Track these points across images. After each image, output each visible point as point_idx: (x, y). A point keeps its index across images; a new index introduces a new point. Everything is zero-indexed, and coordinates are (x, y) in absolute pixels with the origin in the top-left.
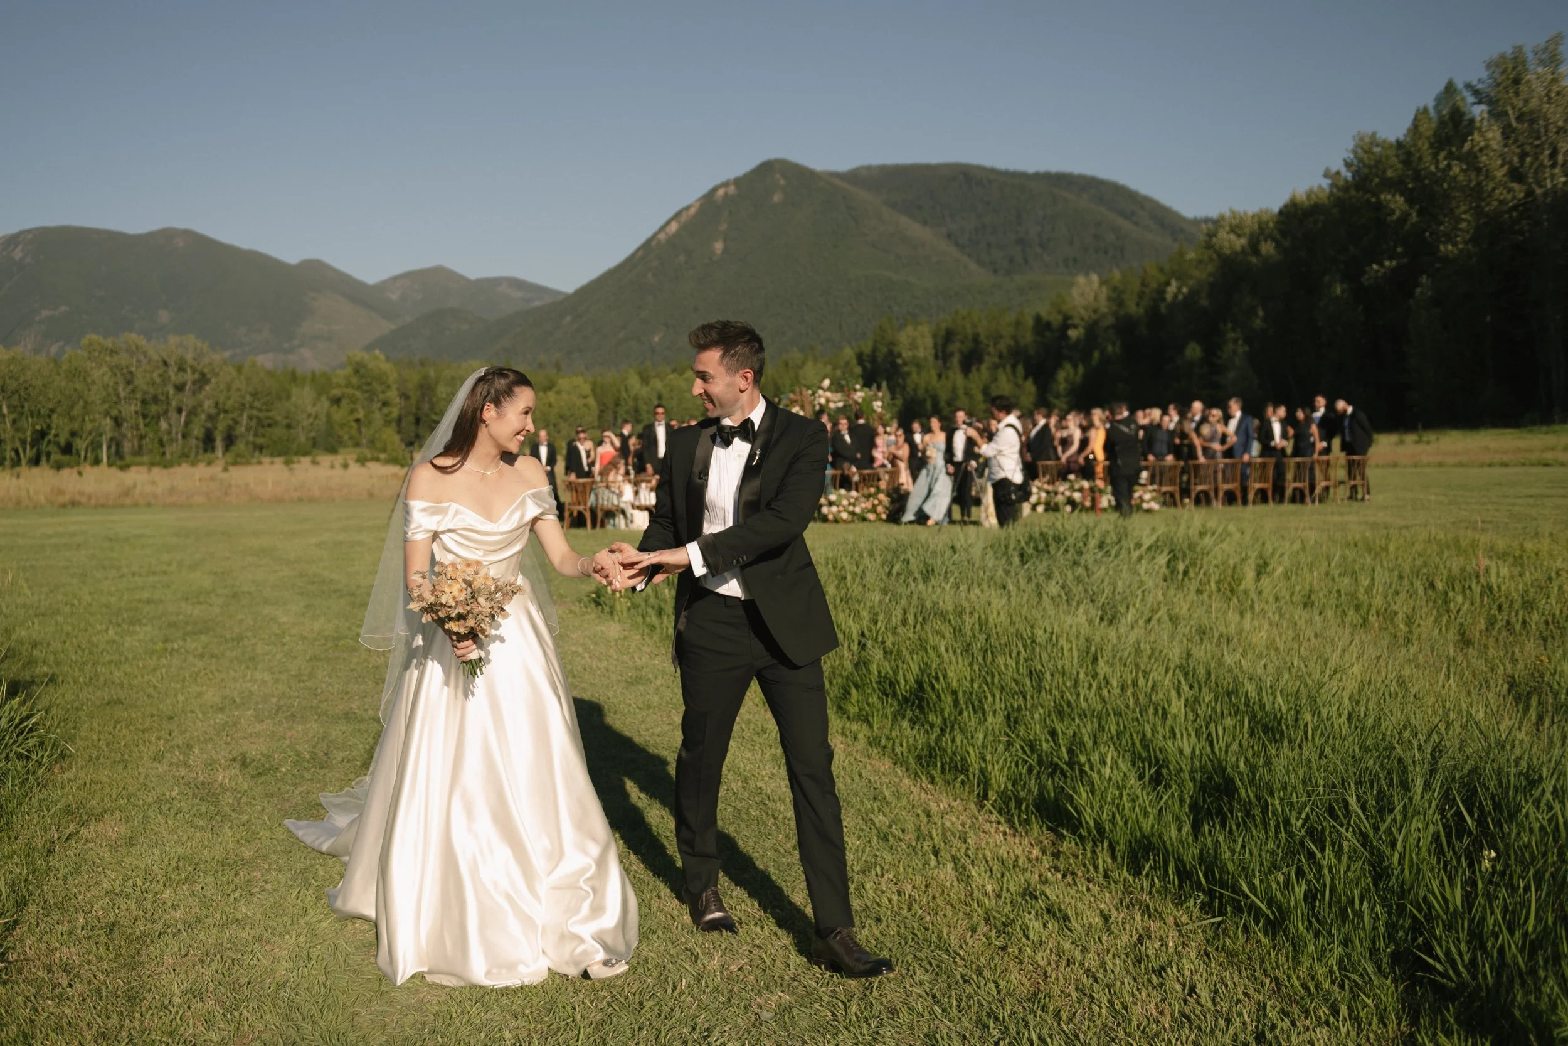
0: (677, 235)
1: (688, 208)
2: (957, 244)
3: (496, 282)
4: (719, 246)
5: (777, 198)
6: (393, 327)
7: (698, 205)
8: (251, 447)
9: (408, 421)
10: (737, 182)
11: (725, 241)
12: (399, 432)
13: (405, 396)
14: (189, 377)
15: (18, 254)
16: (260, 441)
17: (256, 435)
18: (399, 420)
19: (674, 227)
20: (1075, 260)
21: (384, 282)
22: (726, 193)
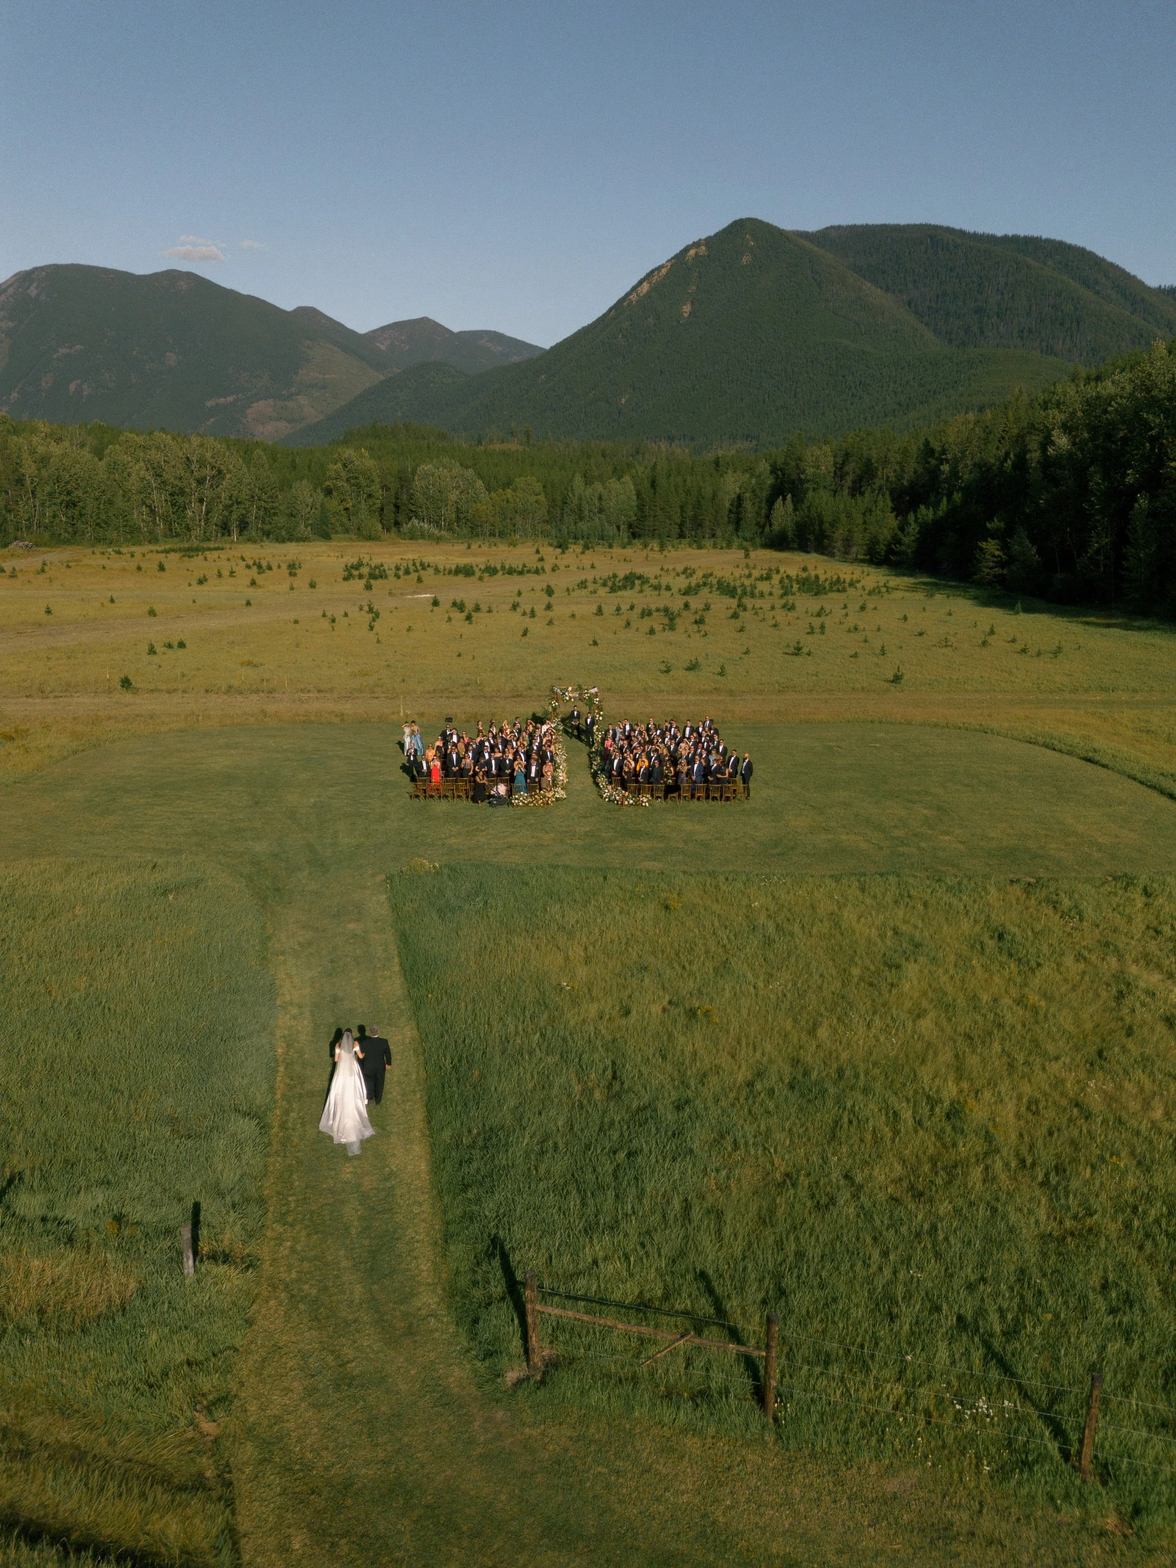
0: (648, 295)
1: (659, 269)
2: (916, 312)
3: (478, 336)
4: (687, 309)
5: (746, 259)
6: (382, 378)
7: (669, 264)
8: (260, 534)
9: (390, 509)
10: (709, 241)
11: (692, 303)
12: (381, 520)
14: (208, 472)
15: (33, 291)
16: (267, 527)
17: (263, 522)
18: (381, 510)
19: (646, 286)
20: (1030, 331)
21: (374, 331)
22: (696, 253)
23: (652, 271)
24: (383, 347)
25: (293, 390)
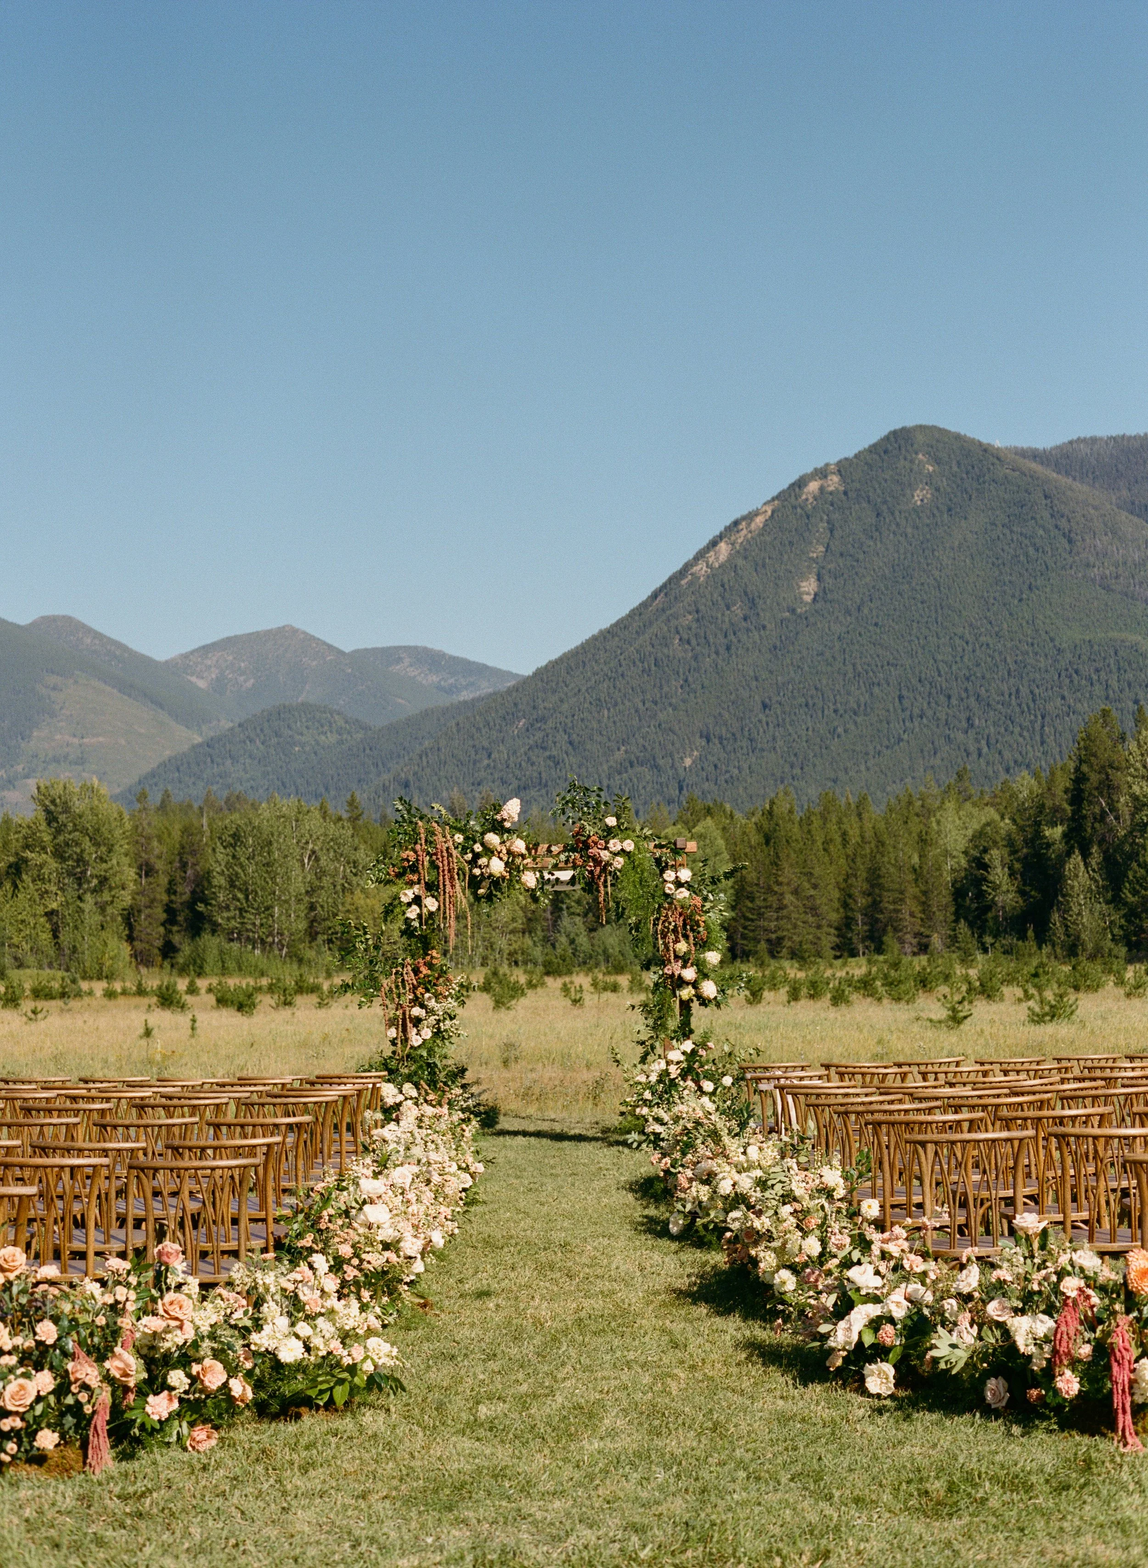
0: (730, 565)
1: (750, 517)
3: (391, 655)
4: (809, 587)
5: (920, 496)
6: (198, 739)
7: (769, 510)
10: (843, 468)
11: (819, 578)
12: (130, 939)
13: (147, 870)
18: (129, 917)
19: (724, 551)
22: (822, 489)
23: (736, 523)
24: (202, 684)
25: (19, 768)
